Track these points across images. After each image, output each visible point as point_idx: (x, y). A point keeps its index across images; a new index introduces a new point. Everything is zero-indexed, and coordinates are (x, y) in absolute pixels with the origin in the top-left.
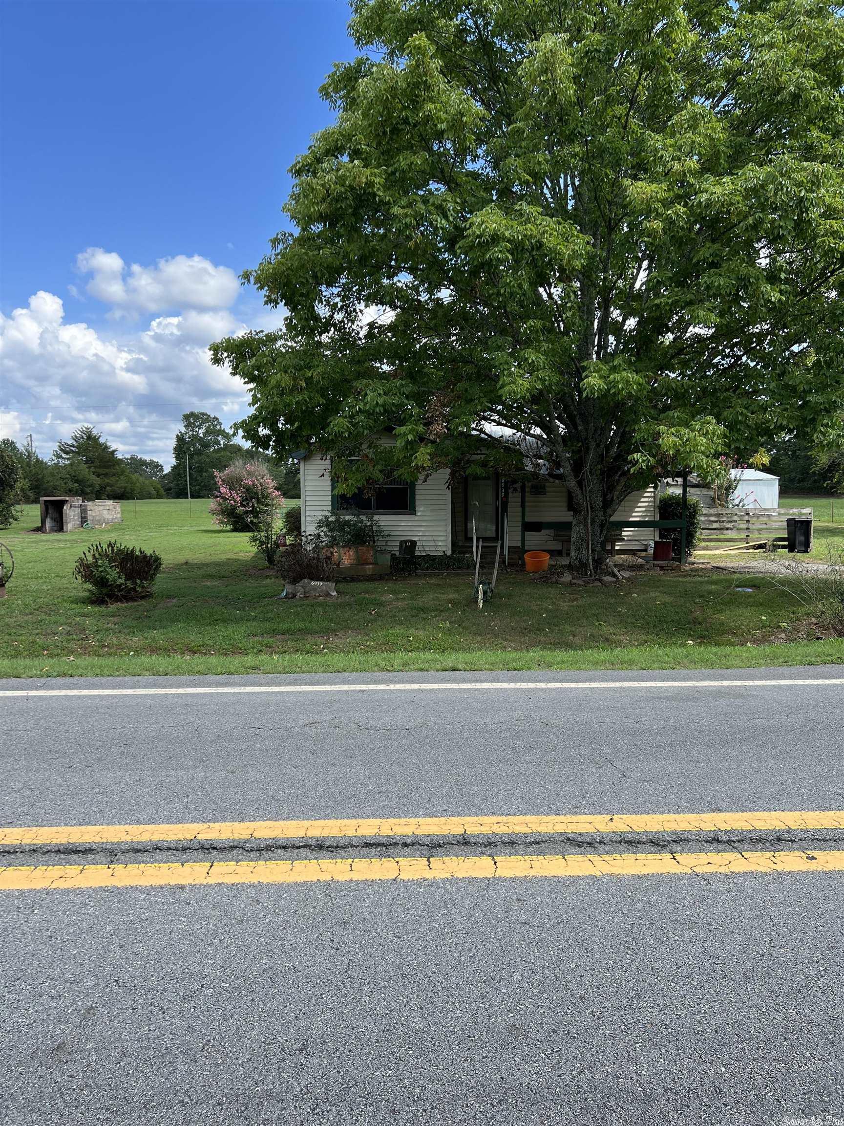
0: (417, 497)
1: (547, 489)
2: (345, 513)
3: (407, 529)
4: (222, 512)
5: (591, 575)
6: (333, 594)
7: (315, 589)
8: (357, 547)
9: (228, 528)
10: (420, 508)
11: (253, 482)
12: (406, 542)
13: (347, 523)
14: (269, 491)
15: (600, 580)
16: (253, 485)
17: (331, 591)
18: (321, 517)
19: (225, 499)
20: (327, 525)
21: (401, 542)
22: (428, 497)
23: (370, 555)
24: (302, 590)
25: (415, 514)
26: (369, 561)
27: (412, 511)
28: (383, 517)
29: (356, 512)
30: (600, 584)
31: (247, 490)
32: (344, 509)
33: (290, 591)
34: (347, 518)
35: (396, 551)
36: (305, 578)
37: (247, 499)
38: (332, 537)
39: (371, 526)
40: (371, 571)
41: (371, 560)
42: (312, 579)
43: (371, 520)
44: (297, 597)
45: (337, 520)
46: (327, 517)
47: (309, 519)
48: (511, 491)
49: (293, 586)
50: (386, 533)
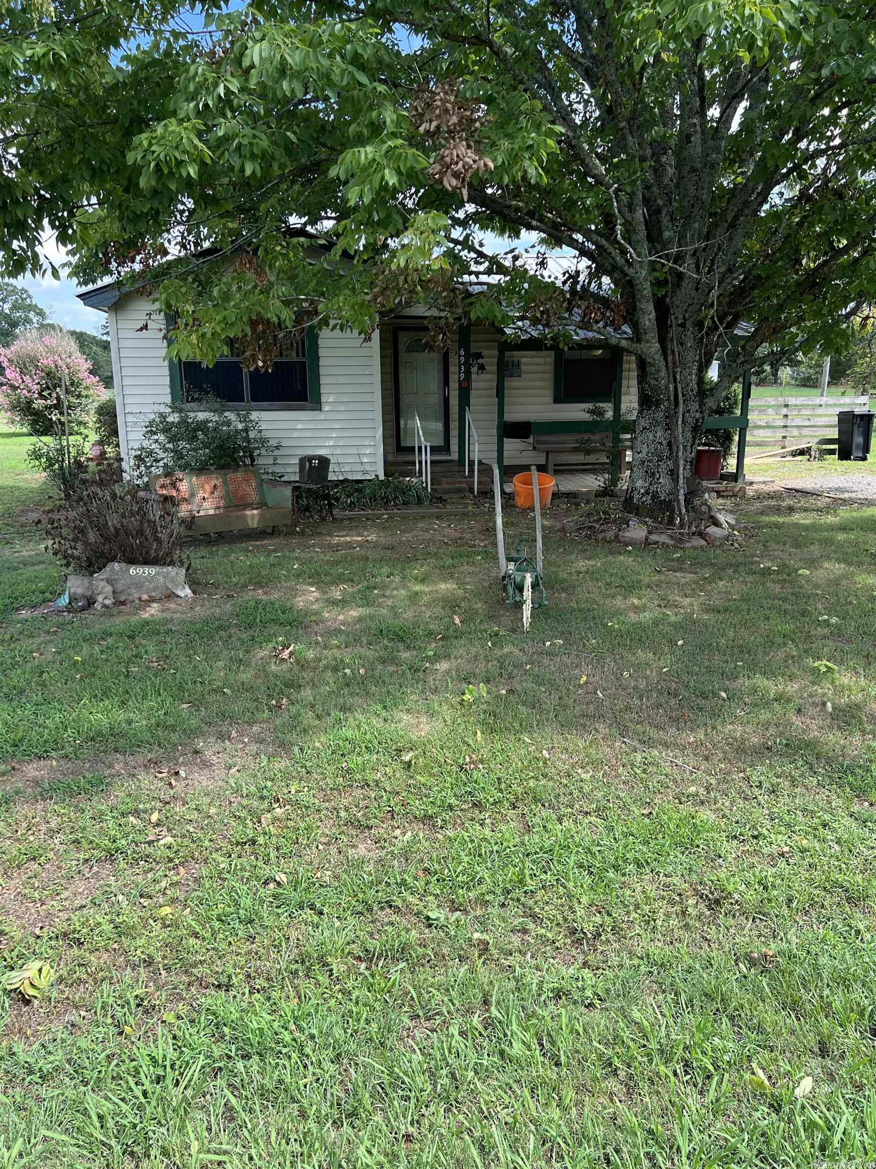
0: (323, 380)
1: (523, 368)
2: (196, 408)
3: (308, 434)
4: (13, 408)
5: (682, 526)
6: (182, 594)
7: (139, 584)
8: (226, 475)
9: (25, 430)
10: (328, 398)
11: (55, 362)
12: (310, 458)
13: (202, 426)
14: (81, 376)
15: (701, 535)
16: (56, 366)
17: (177, 586)
18: (152, 416)
19: (14, 388)
20: (165, 431)
21: (303, 460)
22: (341, 380)
23: (250, 490)
24: (109, 589)
25: (321, 410)
26: (249, 501)
27: (317, 405)
28: (266, 415)
29: (217, 406)
30: (704, 543)
31: (48, 374)
32: (194, 400)
33: (80, 591)
34: (201, 416)
35: (292, 474)
36: (113, 559)
37: (48, 388)
38: (174, 451)
39: (246, 430)
40: (256, 521)
41: (254, 497)
42: (132, 561)
43: (245, 419)
44: (98, 606)
45: (183, 421)
46: (163, 416)
47: (130, 418)
48: (474, 370)
49: (86, 581)
50: (273, 443)
